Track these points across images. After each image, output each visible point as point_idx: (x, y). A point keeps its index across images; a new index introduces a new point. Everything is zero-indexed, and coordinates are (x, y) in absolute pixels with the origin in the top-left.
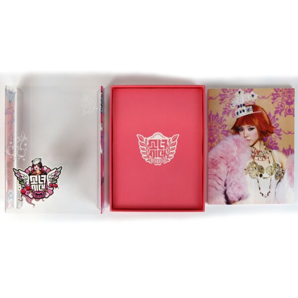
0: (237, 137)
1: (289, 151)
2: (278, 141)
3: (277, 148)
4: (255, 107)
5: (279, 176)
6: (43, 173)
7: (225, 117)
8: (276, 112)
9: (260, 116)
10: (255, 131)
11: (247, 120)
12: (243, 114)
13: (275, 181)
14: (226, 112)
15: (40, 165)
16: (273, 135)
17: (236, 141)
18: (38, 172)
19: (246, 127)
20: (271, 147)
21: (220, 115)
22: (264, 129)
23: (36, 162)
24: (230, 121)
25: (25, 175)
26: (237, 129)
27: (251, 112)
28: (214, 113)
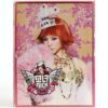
0: (41, 46)
1: (90, 59)
2: (78, 49)
3: (77, 56)
4: (57, 20)
5: (79, 81)
6: (46, 73)
7: (31, 28)
8: (76, 24)
9: (62, 28)
10: (58, 41)
11: (51, 31)
12: (47, 26)
13: (75, 85)
14: (32, 24)
15: (44, 67)
16: (74, 45)
17: (41, 50)
18: (42, 72)
19: (49, 37)
20: (72, 55)
21: (27, 27)
22: (66, 39)
23: (40, 64)
24: (36, 32)
25: (31, 75)
26: (41, 39)
27: (54, 24)
28: (22, 25)
